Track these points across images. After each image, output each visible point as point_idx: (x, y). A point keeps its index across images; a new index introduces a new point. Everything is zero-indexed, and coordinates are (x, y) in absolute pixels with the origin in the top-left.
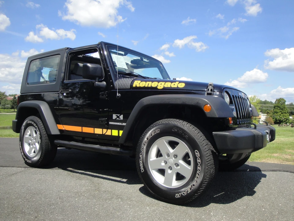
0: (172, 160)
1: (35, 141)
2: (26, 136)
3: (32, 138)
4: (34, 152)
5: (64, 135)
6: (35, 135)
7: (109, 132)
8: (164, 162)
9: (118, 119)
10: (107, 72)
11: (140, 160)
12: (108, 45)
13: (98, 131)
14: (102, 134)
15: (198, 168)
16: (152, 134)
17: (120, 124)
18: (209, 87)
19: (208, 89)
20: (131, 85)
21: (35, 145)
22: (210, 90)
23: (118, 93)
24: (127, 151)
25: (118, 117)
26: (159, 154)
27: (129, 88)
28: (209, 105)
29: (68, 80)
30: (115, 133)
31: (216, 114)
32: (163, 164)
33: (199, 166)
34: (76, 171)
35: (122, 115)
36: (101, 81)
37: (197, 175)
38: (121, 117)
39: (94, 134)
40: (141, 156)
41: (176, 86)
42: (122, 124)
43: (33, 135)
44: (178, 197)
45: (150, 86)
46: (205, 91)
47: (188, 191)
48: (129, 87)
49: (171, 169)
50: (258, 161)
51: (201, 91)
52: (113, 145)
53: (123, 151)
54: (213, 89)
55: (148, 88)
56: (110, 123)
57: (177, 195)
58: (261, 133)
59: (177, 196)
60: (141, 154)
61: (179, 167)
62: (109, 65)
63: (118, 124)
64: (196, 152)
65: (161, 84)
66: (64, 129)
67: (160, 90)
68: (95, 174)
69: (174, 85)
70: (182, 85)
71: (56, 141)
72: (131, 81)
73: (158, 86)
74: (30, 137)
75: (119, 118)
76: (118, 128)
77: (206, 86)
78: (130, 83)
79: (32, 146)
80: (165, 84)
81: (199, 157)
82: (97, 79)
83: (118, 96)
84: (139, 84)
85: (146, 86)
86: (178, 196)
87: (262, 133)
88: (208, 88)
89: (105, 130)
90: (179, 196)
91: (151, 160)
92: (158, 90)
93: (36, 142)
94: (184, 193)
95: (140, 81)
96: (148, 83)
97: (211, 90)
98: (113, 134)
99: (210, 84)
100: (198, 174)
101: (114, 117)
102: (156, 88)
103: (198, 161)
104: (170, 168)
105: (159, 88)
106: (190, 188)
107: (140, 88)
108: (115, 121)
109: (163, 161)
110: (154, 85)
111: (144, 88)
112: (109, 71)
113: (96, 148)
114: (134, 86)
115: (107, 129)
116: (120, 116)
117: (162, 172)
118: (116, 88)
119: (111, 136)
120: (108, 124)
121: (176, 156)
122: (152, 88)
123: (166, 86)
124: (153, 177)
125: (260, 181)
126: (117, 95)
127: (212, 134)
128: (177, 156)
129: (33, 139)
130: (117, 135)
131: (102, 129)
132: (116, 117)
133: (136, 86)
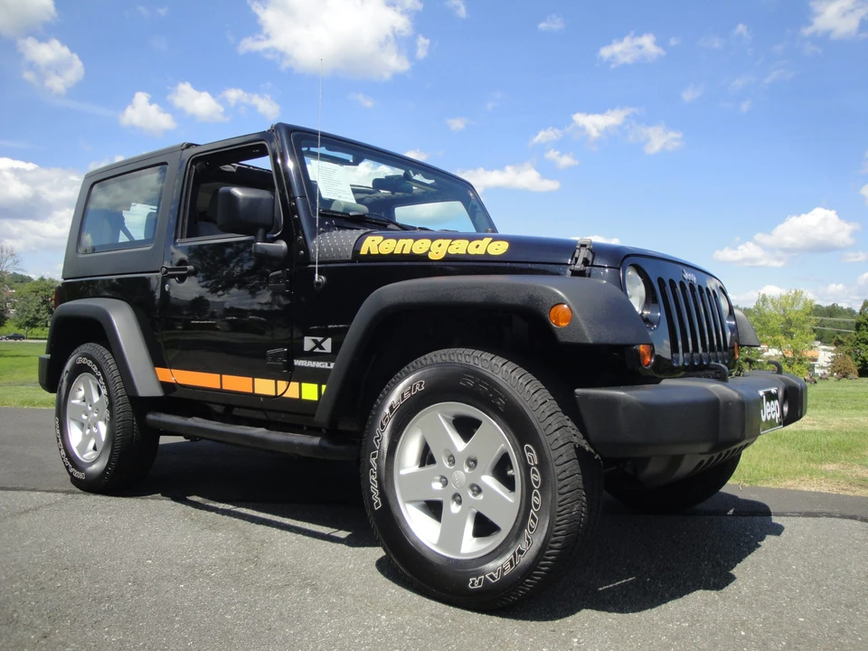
0: (462, 474)
1: (96, 415)
2: (73, 401)
3: (90, 408)
4: (95, 448)
5: (175, 399)
6: (96, 398)
7: (292, 390)
8: (441, 482)
9: (317, 350)
10: (290, 210)
11: (372, 474)
12: (298, 133)
13: (265, 387)
14: (274, 394)
15: (534, 499)
16: (403, 395)
17: (324, 365)
18: (578, 251)
19: (577, 259)
20: (356, 251)
21: (97, 427)
22: (580, 261)
23: (319, 274)
24: (341, 448)
25: (318, 345)
26: (426, 458)
27: (350, 258)
28: (565, 306)
29: (188, 237)
30: (310, 392)
31: (587, 333)
32: (437, 486)
33: (536, 494)
34: (212, 504)
35: (329, 340)
36: (274, 240)
37: (530, 521)
38: (327, 345)
39: (254, 396)
40: (373, 461)
41: (481, 251)
42: (329, 365)
43: (91, 400)
44: (476, 586)
45: (407, 251)
46: (567, 264)
47: (504, 570)
48: (350, 254)
49: (460, 502)
50: (771, 485)
51: (553, 266)
52: (305, 428)
53: (330, 446)
54: (590, 259)
55: (402, 257)
56: (297, 363)
57: (474, 581)
58: (736, 396)
59: (473, 585)
60: (374, 456)
61: (481, 497)
62: (297, 193)
63: (319, 365)
64: (529, 450)
65: (440, 245)
66: (172, 380)
67: (435, 263)
68: (262, 515)
69: (477, 246)
70: (499, 249)
71: (151, 417)
72: (357, 237)
73: (429, 250)
74: (84, 404)
75: (322, 348)
76: (318, 377)
77: (569, 248)
78: (353, 244)
79: (88, 431)
80: (450, 245)
81: (535, 465)
82: (261, 231)
83: (318, 284)
84: (378, 245)
85: (398, 252)
86: (475, 583)
87: (740, 394)
88: (576, 255)
89: (282, 385)
90: (479, 584)
91: (403, 472)
92: (431, 263)
93: (100, 420)
94: (491, 577)
95: (382, 238)
96: (402, 242)
97: (586, 262)
98: (305, 397)
99: (581, 242)
100: (533, 518)
101: (308, 343)
102: (424, 257)
103: (532, 477)
104: (457, 498)
105: (431, 256)
106: (511, 561)
107: (380, 257)
108: (311, 355)
109: (438, 478)
110: (420, 247)
111: (392, 257)
112: (295, 210)
113: (256, 435)
114: (363, 251)
115: (289, 379)
116: (323, 341)
117: (434, 509)
118: (312, 260)
119: (300, 402)
120: (290, 366)
121: (472, 463)
122: (412, 257)
123: (453, 251)
124: (408, 526)
125: (760, 546)
126: (316, 280)
127: (574, 394)
128: (475, 462)
129: (92, 411)
130: (316, 399)
131: (273, 381)
132: (313, 345)
133: (369, 252)
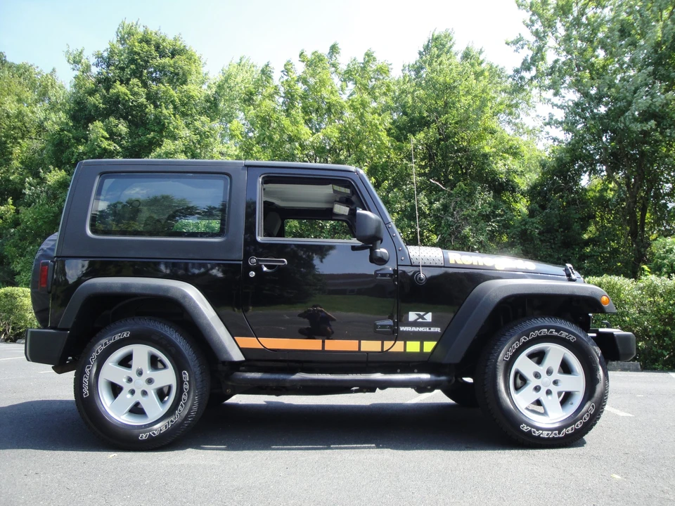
7: (398, 347)
9: (420, 320)
14: (380, 350)
17: (427, 329)
20: (447, 261)
24: (443, 378)
25: (421, 317)
28: (606, 296)
30: (413, 347)
35: (430, 314)
38: (428, 317)
39: (359, 353)
42: (430, 329)
45: (481, 264)
46: (565, 276)
48: (442, 262)
51: (560, 276)
53: (436, 378)
55: (478, 267)
56: (402, 329)
63: (421, 329)
66: (261, 347)
67: (500, 271)
75: (425, 319)
76: (422, 337)
78: (441, 256)
84: (460, 259)
85: (475, 263)
88: (568, 272)
89: (388, 344)
92: (497, 271)
95: (459, 254)
96: (473, 258)
98: (409, 350)
101: (412, 316)
102: (493, 268)
105: (497, 267)
108: (415, 324)
111: (472, 266)
115: (395, 340)
116: (425, 315)
118: (413, 264)
119: (404, 354)
120: (396, 331)
122: (486, 267)
126: (421, 276)
130: (419, 351)
131: (380, 342)
132: (417, 317)
133: (455, 262)
